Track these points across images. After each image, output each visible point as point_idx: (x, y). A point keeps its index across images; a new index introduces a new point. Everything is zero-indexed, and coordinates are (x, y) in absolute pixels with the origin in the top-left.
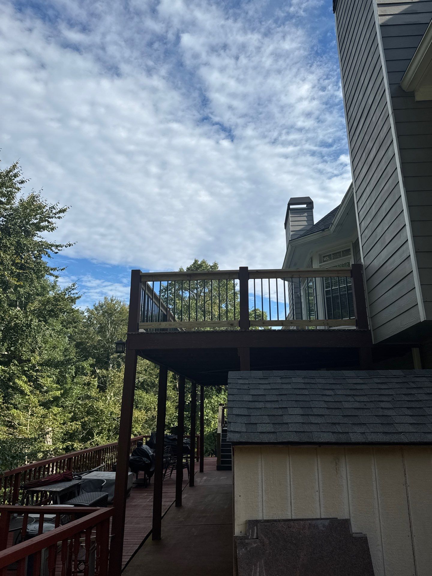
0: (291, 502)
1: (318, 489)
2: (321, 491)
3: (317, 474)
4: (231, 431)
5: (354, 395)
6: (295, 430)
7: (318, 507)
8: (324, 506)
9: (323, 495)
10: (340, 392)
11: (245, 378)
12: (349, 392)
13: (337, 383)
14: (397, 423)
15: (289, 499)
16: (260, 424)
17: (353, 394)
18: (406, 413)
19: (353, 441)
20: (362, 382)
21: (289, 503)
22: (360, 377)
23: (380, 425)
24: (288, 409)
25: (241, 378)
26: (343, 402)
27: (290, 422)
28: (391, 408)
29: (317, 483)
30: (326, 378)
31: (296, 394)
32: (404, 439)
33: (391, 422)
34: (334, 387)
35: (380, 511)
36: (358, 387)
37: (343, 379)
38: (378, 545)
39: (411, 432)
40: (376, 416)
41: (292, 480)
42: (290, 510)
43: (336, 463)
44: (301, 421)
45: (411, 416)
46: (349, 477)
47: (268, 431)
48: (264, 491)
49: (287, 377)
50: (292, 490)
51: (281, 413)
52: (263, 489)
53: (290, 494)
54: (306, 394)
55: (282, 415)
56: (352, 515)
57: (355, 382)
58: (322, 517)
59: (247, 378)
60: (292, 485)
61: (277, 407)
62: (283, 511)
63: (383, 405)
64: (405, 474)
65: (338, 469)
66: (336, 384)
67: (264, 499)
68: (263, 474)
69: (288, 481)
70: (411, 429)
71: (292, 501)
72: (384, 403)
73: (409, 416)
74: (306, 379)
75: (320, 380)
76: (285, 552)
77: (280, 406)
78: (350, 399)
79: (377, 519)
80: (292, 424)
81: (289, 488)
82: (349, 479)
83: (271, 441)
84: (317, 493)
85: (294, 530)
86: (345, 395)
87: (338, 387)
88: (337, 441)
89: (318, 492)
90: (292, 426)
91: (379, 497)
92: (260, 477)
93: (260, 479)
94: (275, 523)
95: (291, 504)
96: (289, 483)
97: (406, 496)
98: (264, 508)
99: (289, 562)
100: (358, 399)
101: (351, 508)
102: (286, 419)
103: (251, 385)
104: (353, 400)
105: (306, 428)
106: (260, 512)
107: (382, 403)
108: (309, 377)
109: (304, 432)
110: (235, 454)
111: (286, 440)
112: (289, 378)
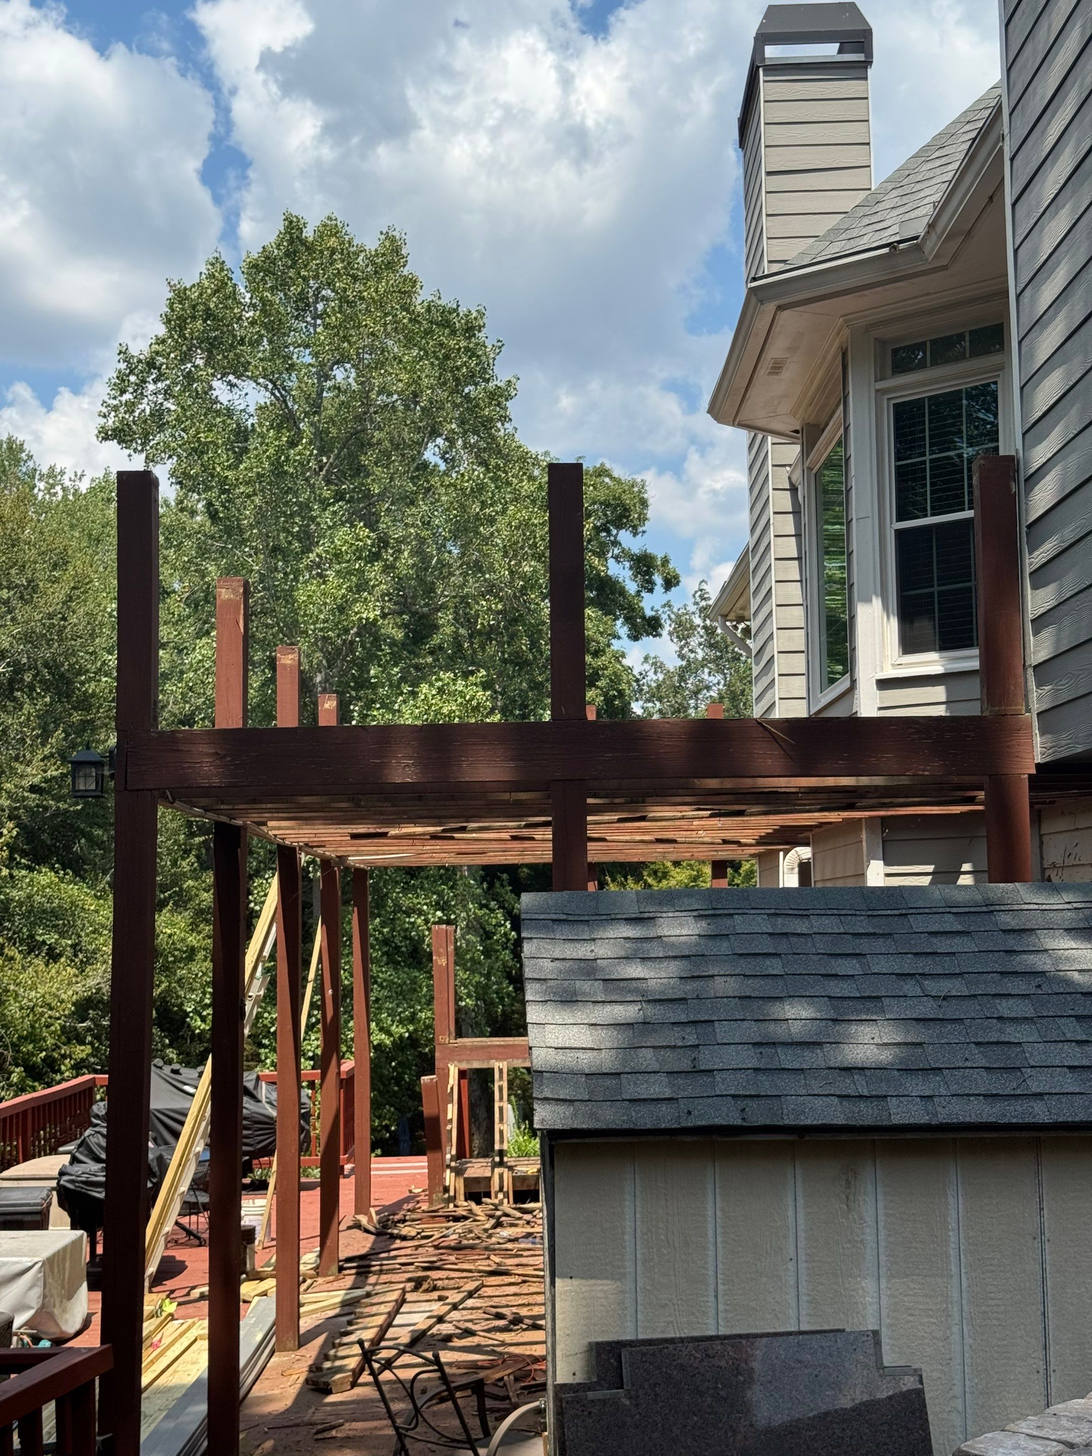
0: (716, 1291)
1: (792, 1254)
2: (802, 1257)
3: (791, 1213)
4: (546, 1099)
5: (922, 975)
6: (732, 1092)
7: (793, 1303)
8: (807, 1298)
9: (808, 1268)
10: (881, 965)
11: (576, 918)
12: (908, 965)
13: (878, 931)
14: (1033, 1067)
15: (712, 1281)
16: (629, 1076)
17: (920, 971)
18: (1069, 1036)
19: (896, 1120)
20: (960, 928)
21: (712, 1293)
22: (955, 910)
23: (983, 1073)
24: (716, 1024)
25: (564, 917)
26: (887, 1000)
27: (720, 1066)
28: (1026, 1018)
29: (792, 1239)
30: (844, 912)
31: (744, 975)
32: (1041, 1113)
33: (1018, 1064)
34: (864, 946)
35: (965, 1307)
36: (942, 945)
37: (901, 915)
38: (954, 1397)
39: (1068, 1094)
40: (978, 1044)
41: (719, 1230)
42: (712, 1313)
43: (848, 1182)
44: (754, 1064)
45: (1079, 1043)
46: (881, 1217)
47: (655, 1096)
48: (639, 1262)
49: (718, 912)
50: (720, 1258)
51: (692, 1040)
52: (639, 1256)
53: (713, 1268)
54: (775, 972)
55: (697, 1046)
56: (886, 1321)
57: (935, 928)
58: (803, 1328)
59: (586, 918)
60: (719, 1245)
61: (683, 1018)
62: (693, 1314)
63: (1005, 1008)
64: (1041, 1209)
65: (851, 1197)
66: (874, 934)
67: (639, 1284)
68: (638, 1216)
69: (710, 1233)
70: (1070, 1083)
71: (721, 1287)
72: (1011, 1001)
73: (1073, 1044)
74: (780, 920)
75: (825, 921)
76: (696, 1419)
77: (692, 1018)
78: (910, 988)
79: (956, 1329)
80: (724, 1075)
81: (711, 1253)
82: (881, 1224)
83: (663, 1126)
84: (791, 1266)
85: (723, 1363)
86: (897, 974)
87: (880, 945)
88: (850, 1123)
89: (794, 1261)
90: (724, 1080)
91: (963, 1271)
92: (629, 1224)
93: (628, 1229)
94: (671, 1347)
95: (716, 1297)
96: (712, 1240)
97: (1038, 1267)
98: (639, 1308)
99: (708, 1444)
100: (931, 986)
101: (884, 1302)
102: (707, 1059)
103: (599, 942)
104: (919, 992)
105: (766, 1085)
106: (628, 1318)
107: (1004, 1001)
108: (791, 912)
109: (758, 1096)
110: (556, 1163)
111: (704, 1123)
112: (726, 915)
